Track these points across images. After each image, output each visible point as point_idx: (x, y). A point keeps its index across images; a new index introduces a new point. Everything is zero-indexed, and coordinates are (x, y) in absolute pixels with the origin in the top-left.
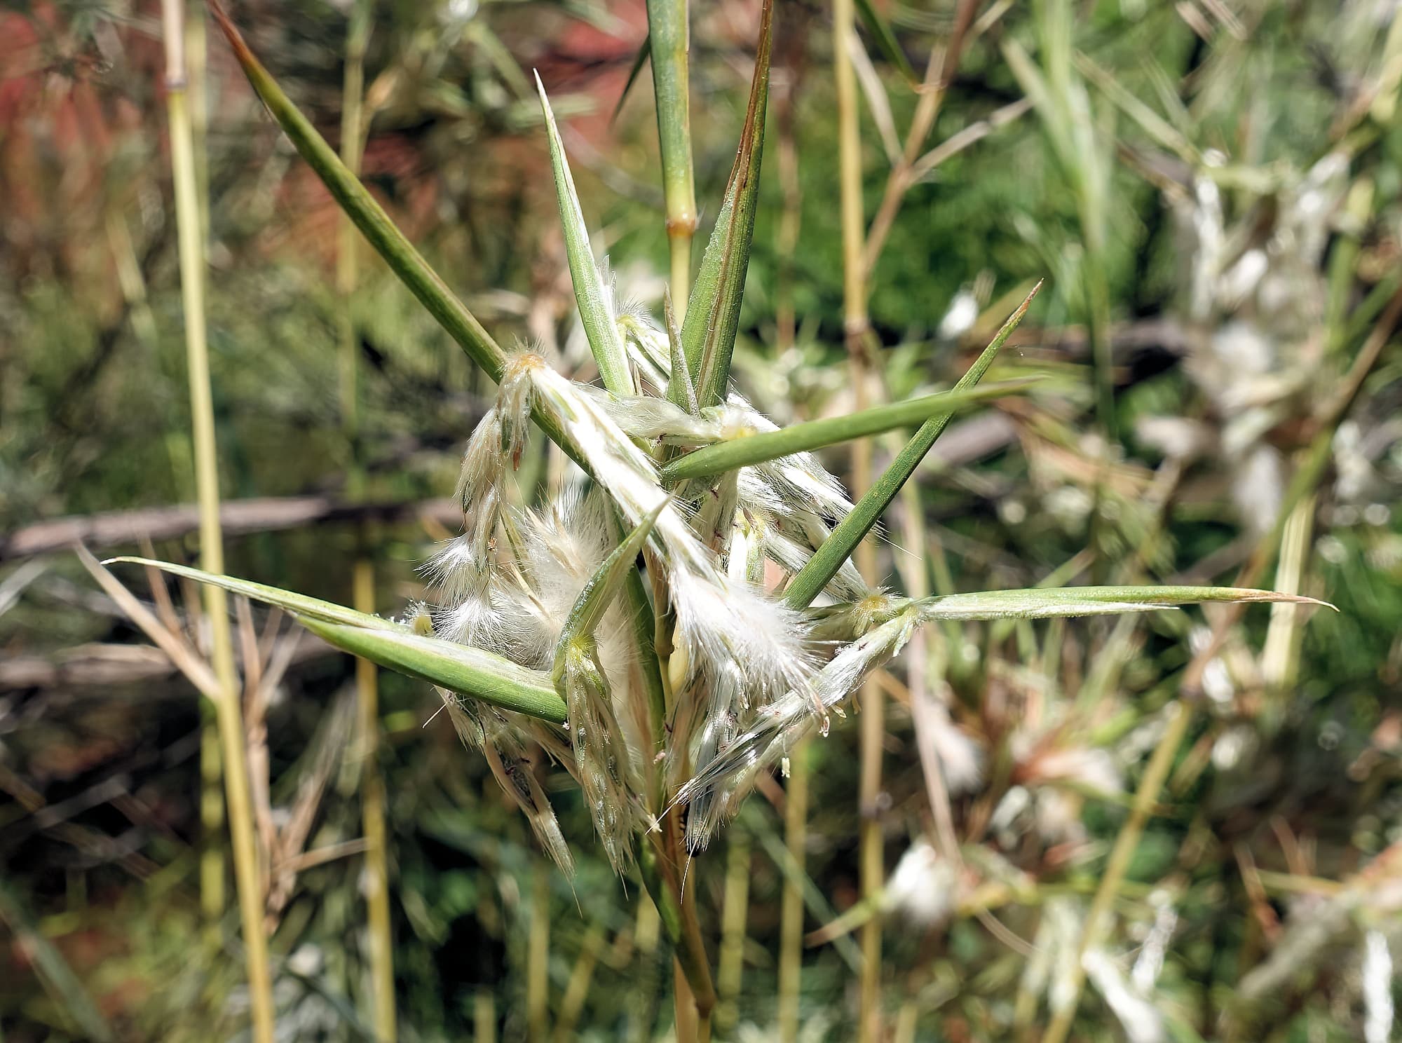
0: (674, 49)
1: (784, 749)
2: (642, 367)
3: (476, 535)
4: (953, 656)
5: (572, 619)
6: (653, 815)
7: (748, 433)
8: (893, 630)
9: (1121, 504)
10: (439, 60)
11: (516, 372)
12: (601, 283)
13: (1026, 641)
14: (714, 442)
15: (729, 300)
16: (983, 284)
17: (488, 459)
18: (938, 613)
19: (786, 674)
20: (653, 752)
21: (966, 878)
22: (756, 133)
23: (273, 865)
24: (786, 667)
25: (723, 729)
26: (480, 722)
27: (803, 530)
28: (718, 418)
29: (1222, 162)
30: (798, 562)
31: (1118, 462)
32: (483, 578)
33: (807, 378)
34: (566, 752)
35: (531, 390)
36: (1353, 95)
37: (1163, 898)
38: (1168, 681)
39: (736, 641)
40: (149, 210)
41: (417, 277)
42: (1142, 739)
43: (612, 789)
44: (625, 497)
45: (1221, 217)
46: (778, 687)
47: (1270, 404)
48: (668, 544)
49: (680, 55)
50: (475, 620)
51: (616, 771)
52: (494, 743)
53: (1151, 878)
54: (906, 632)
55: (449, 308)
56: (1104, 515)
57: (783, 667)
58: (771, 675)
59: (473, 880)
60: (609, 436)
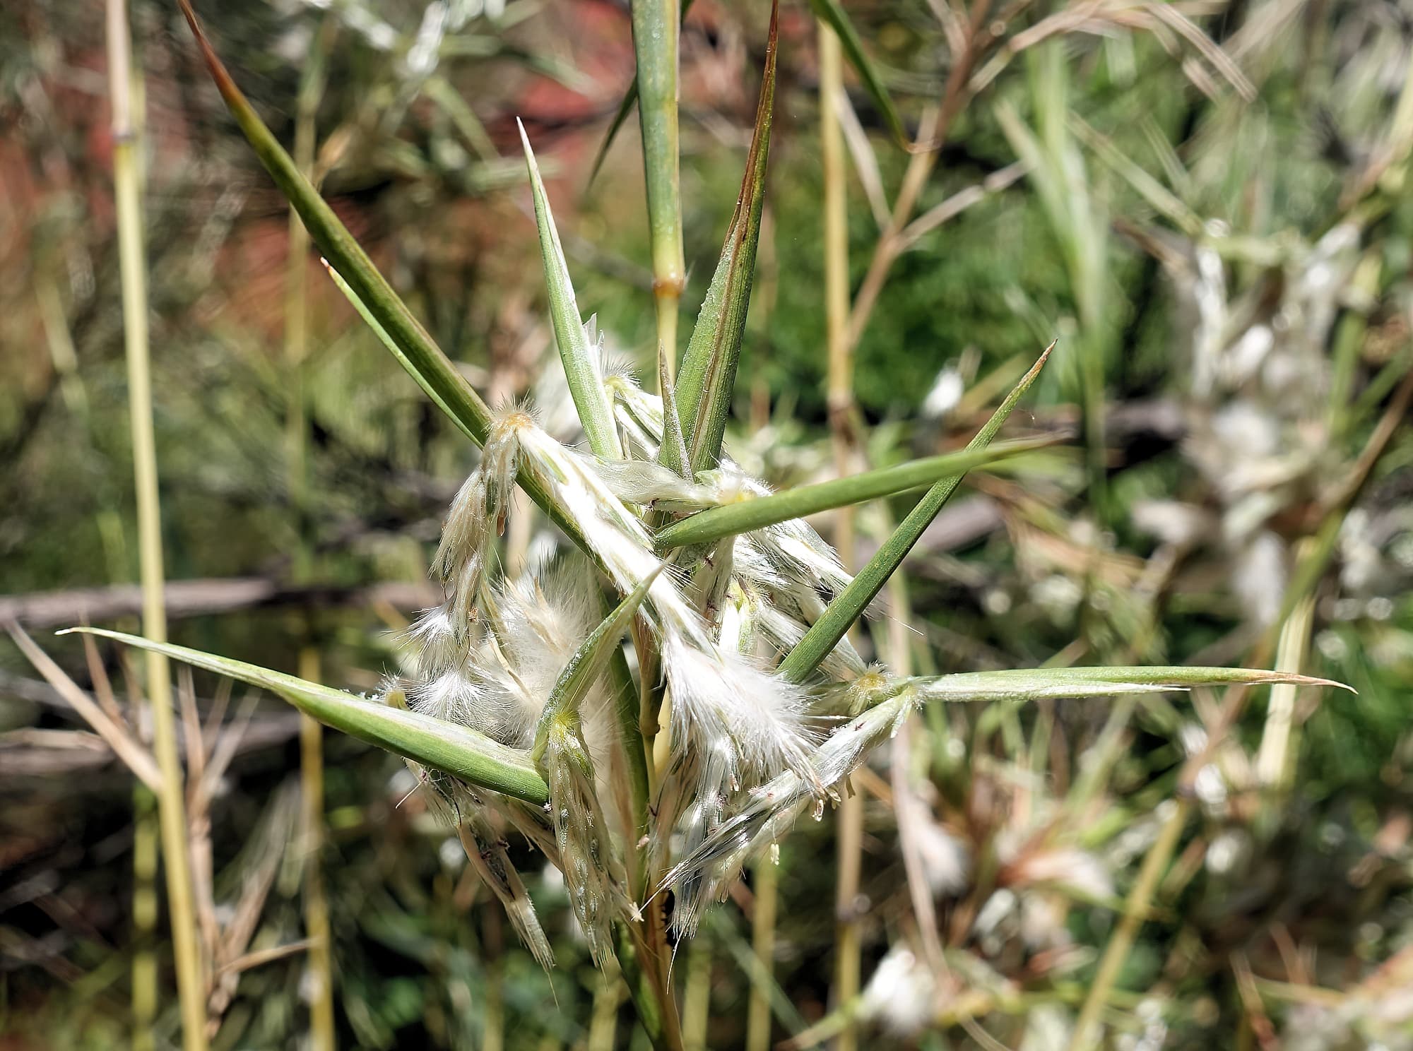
0: (663, 99)
1: (774, 834)
2: (630, 431)
3: (456, 604)
4: (937, 750)
5: (556, 693)
6: (635, 904)
7: (746, 497)
8: (891, 710)
9: (1112, 594)
10: (396, 118)
11: (503, 431)
12: (588, 342)
13: (1012, 737)
14: (709, 507)
15: (725, 360)
16: (968, 361)
17: (471, 524)
18: (938, 693)
19: (783, 751)
20: (635, 838)
21: (948, 983)
22: (757, 182)
23: (216, 965)
24: (783, 743)
25: (712, 811)
26: (456, 804)
27: (797, 604)
28: (715, 482)
29: (1225, 232)
30: (792, 637)
31: (1110, 550)
32: (462, 651)
33: (784, 457)
34: (545, 836)
35: (518, 451)
36: (1365, 162)
37: (1153, 1008)
38: (1161, 781)
39: (732, 715)
40: (80, 276)
41: (402, 329)
42: (1133, 841)
43: (594, 874)
44: (617, 564)
45: (1224, 291)
46: (775, 764)
47: (1274, 488)
48: (661, 613)
49: (670, 106)
50: (453, 695)
51: (598, 856)
52: (470, 825)
53: (1141, 987)
54: (905, 712)
55: (434, 362)
56: (1095, 606)
57: (780, 743)
58: (768, 753)
59: (422, 988)
60: (600, 500)
